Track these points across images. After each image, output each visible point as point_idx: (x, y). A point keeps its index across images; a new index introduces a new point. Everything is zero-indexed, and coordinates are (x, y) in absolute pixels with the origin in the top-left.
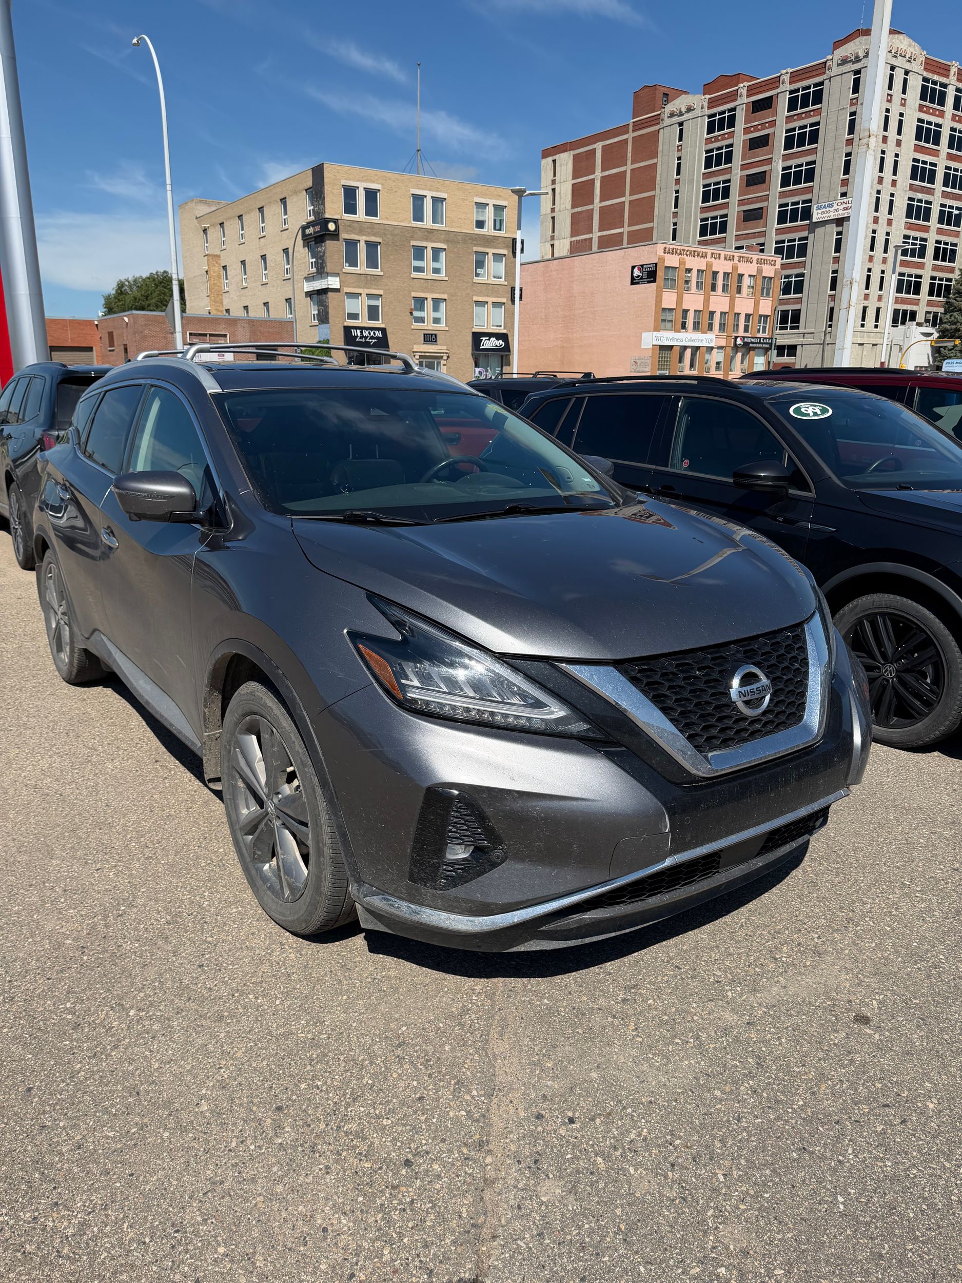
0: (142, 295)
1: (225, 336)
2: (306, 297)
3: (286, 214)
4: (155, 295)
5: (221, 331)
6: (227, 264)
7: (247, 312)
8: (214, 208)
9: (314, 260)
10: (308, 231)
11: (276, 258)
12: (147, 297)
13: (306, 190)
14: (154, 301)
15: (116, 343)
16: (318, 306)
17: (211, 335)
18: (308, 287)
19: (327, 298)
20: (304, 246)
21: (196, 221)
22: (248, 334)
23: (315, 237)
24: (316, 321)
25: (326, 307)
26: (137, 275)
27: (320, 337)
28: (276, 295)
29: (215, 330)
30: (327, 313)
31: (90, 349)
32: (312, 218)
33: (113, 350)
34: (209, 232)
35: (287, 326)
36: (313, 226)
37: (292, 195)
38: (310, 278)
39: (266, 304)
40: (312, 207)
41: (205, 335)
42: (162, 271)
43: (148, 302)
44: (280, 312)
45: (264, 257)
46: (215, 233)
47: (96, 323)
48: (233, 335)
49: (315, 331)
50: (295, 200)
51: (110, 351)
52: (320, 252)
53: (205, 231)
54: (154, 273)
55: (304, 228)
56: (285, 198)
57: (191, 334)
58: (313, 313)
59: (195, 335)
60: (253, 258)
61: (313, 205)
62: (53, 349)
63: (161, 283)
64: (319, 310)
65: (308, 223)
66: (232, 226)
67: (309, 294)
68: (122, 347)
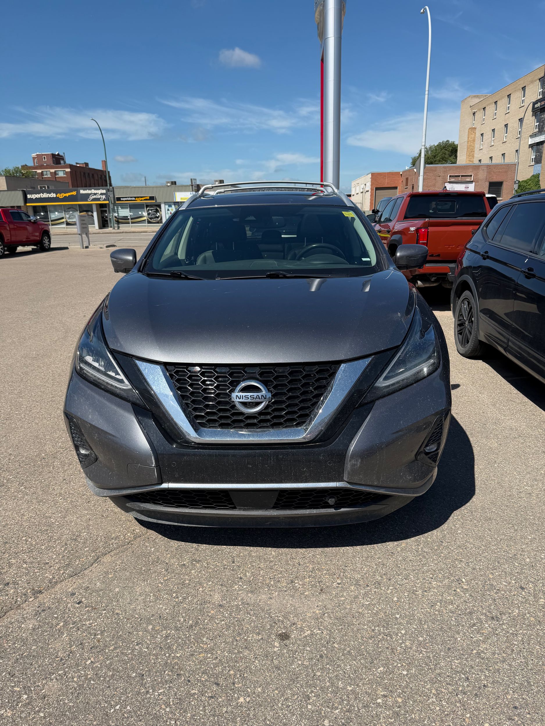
0: (432, 156)
1: (471, 176)
2: (529, 148)
3: (524, 96)
4: (440, 155)
5: (469, 173)
6: (484, 132)
7: (492, 161)
8: (482, 99)
9: (538, 123)
10: (536, 106)
11: (514, 124)
12: (435, 156)
13: (539, 79)
14: (438, 158)
15: (409, 184)
16: (536, 153)
17: (462, 176)
18: (531, 141)
19: (543, 147)
20: (532, 116)
21: (470, 109)
22: (486, 174)
23: (541, 109)
24: (533, 163)
25: (541, 153)
26: (432, 144)
27: (534, 172)
28: (510, 149)
29: (465, 173)
30: (541, 157)
31: (396, 188)
32: (541, 96)
33: (407, 188)
34: (476, 114)
35: (512, 168)
36: (540, 102)
37: (530, 84)
38: (533, 136)
39: (503, 155)
40: (542, 90)
41: (459, 176)
42: (446, 141)
43: (435, 159)
44: (510, 159)
45: (506, 126)
46: (479, 115)
47: (401, 173)
48: (476, 175)
49: (532, 168)
50: (531, 87)
51: (406, 188)
52: (543, 118)
53: (474, 114)
54: (441, 142)
55: (534, 104)
56: (525, 87)
57: (450, 176)
58: (532, 157)
59: (453, 176)
60: (499, 127)
61: (543, 88)
62: (377, 189)
63: (444, 148)
64: (536, 156)
65: (536, 101)
66: (490, 109)
67: (531, 146)
68: (411, 186)
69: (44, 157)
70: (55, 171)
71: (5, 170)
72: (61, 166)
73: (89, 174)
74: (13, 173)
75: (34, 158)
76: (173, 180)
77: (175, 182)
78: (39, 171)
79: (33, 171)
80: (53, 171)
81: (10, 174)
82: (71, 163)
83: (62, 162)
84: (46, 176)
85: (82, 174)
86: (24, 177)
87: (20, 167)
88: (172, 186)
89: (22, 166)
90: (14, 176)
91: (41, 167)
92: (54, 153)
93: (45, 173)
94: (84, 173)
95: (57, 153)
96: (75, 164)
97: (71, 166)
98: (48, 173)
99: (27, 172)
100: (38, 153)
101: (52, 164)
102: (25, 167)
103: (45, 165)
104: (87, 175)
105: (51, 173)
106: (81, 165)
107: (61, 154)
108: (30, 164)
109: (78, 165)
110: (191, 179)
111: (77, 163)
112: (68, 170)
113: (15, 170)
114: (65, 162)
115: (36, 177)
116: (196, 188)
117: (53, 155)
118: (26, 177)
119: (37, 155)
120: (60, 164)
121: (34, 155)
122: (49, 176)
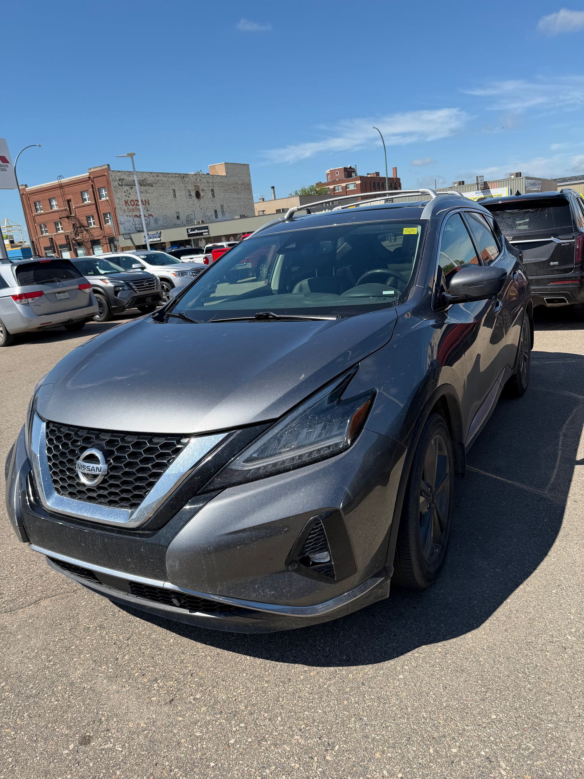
69: (337, 172)
70: (346, 185)
71: (302, 189)
72: (352, 179)
73: (379, 184)
74: (309, 192)
75: (328, 175)
76: (461, 180)
77: (463, 182)
78: (331, 187)
79: (326, 187)
80: (344, 185)
81: (306, 193)
82: (361, 175)
83: (353, 175)
84: (338, 191)
85: (372, 184)
86: (318, 194)
87: (315, 185)
88: (460, 186)
89: (316, 184)
90: (309, 195)
91: (333, 182)
92: (346, 167)
93: (337, 188)
94: (374, 183)
95: (349, 167)
96: (366, 175)
97: (362, 178)
98: (340, 187)
99: (321, 189)
100: (332, 169)
101: (344, 178)
102: (319, 184)
103: (337, 180)
104: (377, 184)
105: (342, 187)
106: (372, 176)
107: (353, 167)
108: (324, 181)
109: (369, 176)
110: (477, 177)
111: (368, 174)
112: (359, 182)
113: (310, 188)
114: (356, 174)
115: (329, 193)
116: (483, 186)
117: (345, 169)
118: (319, 194)
119: (330, 171)
120: (351, 176)
121: (328, 171)
122: (340, 190)
